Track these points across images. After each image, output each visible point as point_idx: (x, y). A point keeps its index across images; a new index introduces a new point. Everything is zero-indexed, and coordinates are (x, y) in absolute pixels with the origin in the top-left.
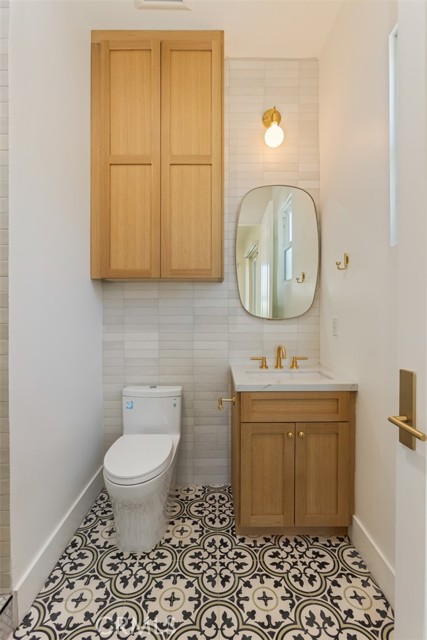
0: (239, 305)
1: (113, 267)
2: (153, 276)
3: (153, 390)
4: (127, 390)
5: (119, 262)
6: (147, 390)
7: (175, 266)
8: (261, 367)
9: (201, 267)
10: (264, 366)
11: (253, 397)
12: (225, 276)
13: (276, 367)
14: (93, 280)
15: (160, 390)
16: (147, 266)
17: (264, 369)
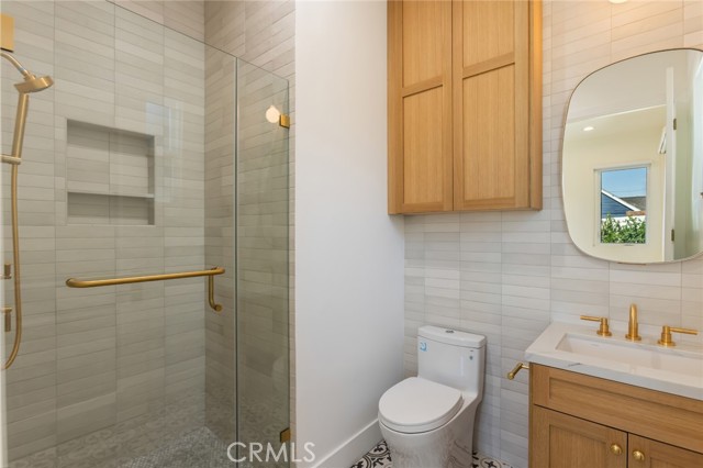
0: (566, 241)
1: (407, 202)
2: (445, 209)
3: (449, 336)
4: (424, 330)
5: (413, 197)
6: (441, 334)
7: (470, 196)
8: (600, 333)
9: (501, 196)
10: (605, 330)
11: (552, 373)
12: (546, 202)
13: (628, 337)
14: (390, 215)
15: (457, 337)
16: (439, 199)
17: (604, 337)
